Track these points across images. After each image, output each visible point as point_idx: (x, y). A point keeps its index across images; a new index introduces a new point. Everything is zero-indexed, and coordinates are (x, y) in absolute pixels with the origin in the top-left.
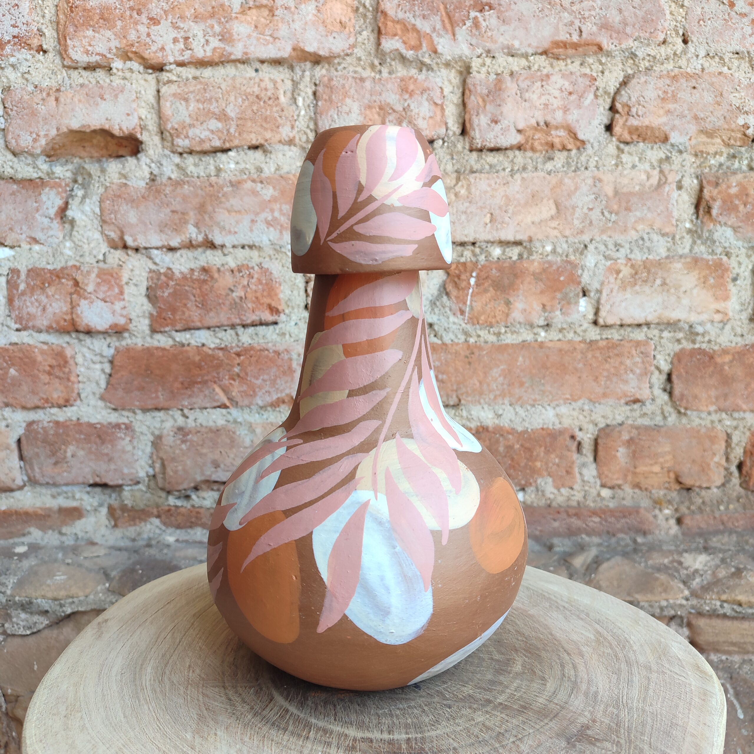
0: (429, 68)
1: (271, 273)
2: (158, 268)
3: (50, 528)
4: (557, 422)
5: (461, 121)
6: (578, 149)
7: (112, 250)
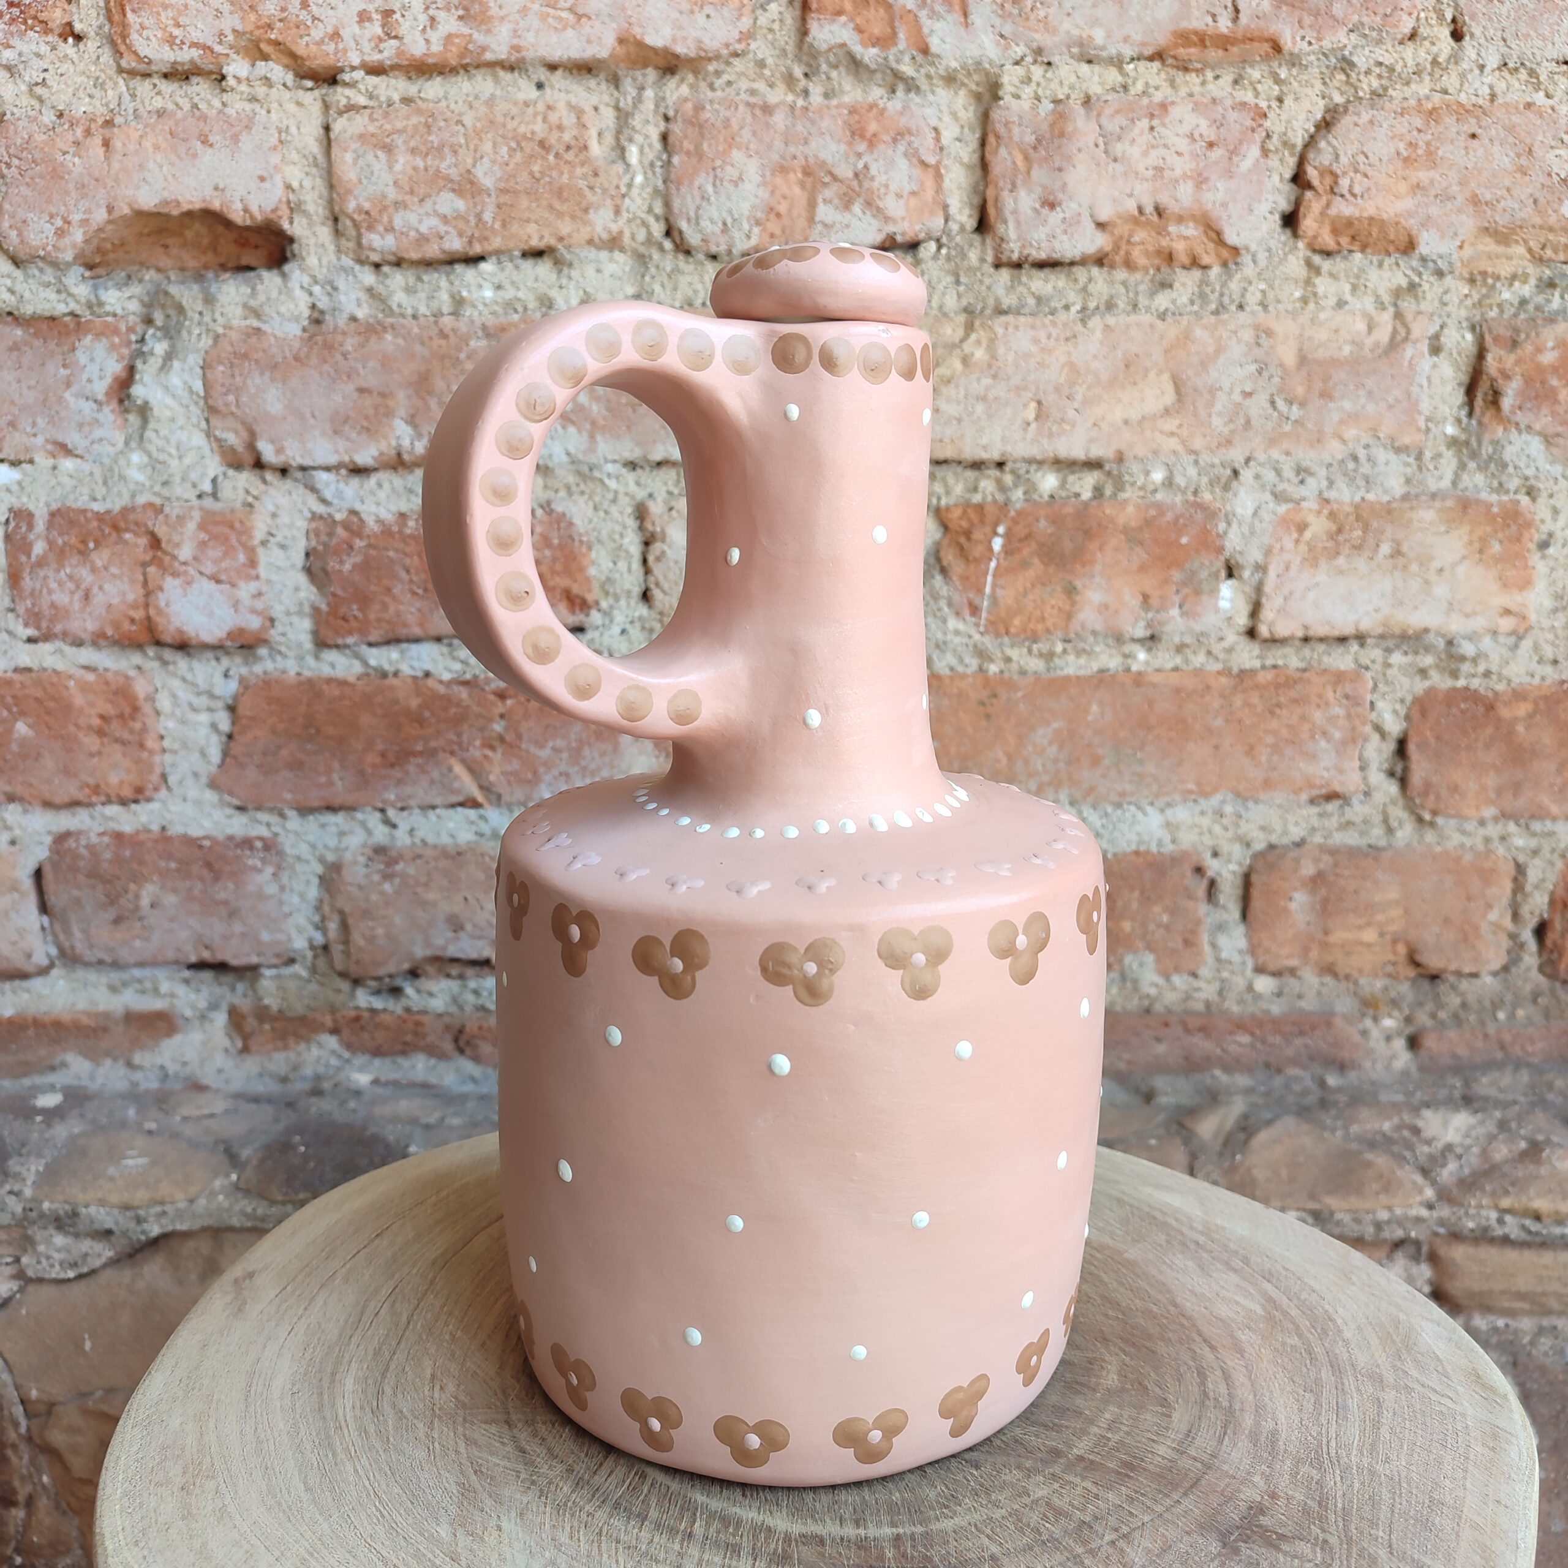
0: (911, 86)
1: (571, 524)
2: (329, 510)
3: (108, 1054)
4: (1167, 839)
5: (976, 201)
6: (1225, 264)
7: (231, 472)
